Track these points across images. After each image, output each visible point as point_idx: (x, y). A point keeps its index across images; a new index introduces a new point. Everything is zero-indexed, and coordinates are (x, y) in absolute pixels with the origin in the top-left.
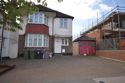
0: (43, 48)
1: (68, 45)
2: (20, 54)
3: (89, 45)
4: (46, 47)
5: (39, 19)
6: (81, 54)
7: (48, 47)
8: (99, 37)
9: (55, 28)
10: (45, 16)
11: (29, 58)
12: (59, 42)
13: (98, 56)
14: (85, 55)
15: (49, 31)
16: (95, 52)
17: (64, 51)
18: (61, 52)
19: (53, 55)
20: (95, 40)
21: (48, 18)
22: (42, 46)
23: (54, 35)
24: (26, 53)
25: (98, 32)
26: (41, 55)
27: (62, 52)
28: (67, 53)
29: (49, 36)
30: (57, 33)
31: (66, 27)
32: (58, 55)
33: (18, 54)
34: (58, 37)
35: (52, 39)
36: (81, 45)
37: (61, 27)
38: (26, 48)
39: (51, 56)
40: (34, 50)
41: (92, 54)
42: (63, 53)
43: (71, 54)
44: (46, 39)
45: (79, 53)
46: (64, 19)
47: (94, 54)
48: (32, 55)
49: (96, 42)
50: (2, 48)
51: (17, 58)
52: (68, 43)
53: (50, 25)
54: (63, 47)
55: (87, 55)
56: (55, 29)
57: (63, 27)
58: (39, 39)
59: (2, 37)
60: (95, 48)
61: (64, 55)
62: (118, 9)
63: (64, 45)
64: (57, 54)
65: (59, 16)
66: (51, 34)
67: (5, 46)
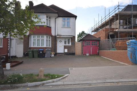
0: (46, 48)
1: (70, 44)
2: (25, 54)
3: (92, 45)
4: (48, 47)
6: (83, 54)
7: (51, 47)
8: (104, 36)
9: (57, 28)
10: (47, 17)
11: (33, 57)
12: (61, 41)
14: (88, 54)
15: (52, 32)
16: (99, 51)
17: (66, 51)
18: (63, 52)
19: (56, 54)
20: (99, 39)
21: (50, 18)
22: (45, 46)
23: (56, 35)
24: (30, 52)
26: (44, 55)
27: (64, 52)
28: (69, 53)
29: (52, 36)
30: (59, 33)
31: (68, 27)
32: (60, 54)
33: (24, 53)
34: (61, 37)
35: (55, 39)
36: (85, 45)
37: (64, 26)
38: (31, 48)
39: (53, 56)
40: (37, 50)
41: (96, 54)
42: (66, 53)
43: (73, 54)
44: (48, 39)
45: (82, 53)
46: (66, 18)
47: (98, 54)
48: (36, 55)
49: (100, 42)
50: (11, 48)
51: (23, 57)
52: (70, 43)
53: (52, 25)
54: (65, 47)
55: (90, 55)
56: (57, 29)
57: (66, 27)
58: (42, 40)
59: (10, 39)
60: (99, 47)
61: (67, 55)
63: (67, 45)
64: (59, 54)
66: (53, 34)
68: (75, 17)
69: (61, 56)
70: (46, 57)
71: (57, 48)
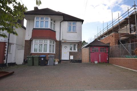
0: (49, 54)
1: (76, 51)
2: (26, 60)
3: (101, 51)
4: (52, 53)
5: (45, 23)
6: (91, 62)
7: (55, 53)
8: (114, 42)
9: (63, 32)
10: (51, 20)
11: (33, 65)
12: (67, 47)
13: (111, 64)
14: (96, 62)
15: (56, 36)
16: (108, 59)
17: (72, 57)
18: (68, 59)
19: (60, 61)
20: (108, 45)
21: (54, 22)
22: (48, 52)
23: (61, 39)
25: (113, 36)
26: (46, 62)
27: (70, 58)
28: (75, 60)
29: (56, 41)
30: (64, 38)
31: (74, 31)
32: (65, 62)
33: (24, 60)
34: (66, 43)
35: (59, 44)
36: (92, 51)
37: (69, 31)
38: (32, 54)
39: (57, 63)
40: (38, 56)
41: (105, 61)
42: (71, 60)
43: (80, 61)
44: (52, 44)
45: (90, 60)
46: (72, 23)
47: (107, 62)
49: (109, 48)
50: (8, 54)
51: (23, 64)
52: (77, 49)
53: (57, 29)
54: (71, 54)
55: (99, 63)
56: (63, 34)
57: (72, 31)
58: (44, 45)
59: (8, 43)
60: (109, 54)
61: (72, 62)
62: (135, 9)
63: (73, 51)
64: (63, 61)
65: (67, 19)
66: (58, 39)
67: (11, 52)
68: (82, 21)
69: (66, 63)
70: (48, 64)
71: (61, 55)
